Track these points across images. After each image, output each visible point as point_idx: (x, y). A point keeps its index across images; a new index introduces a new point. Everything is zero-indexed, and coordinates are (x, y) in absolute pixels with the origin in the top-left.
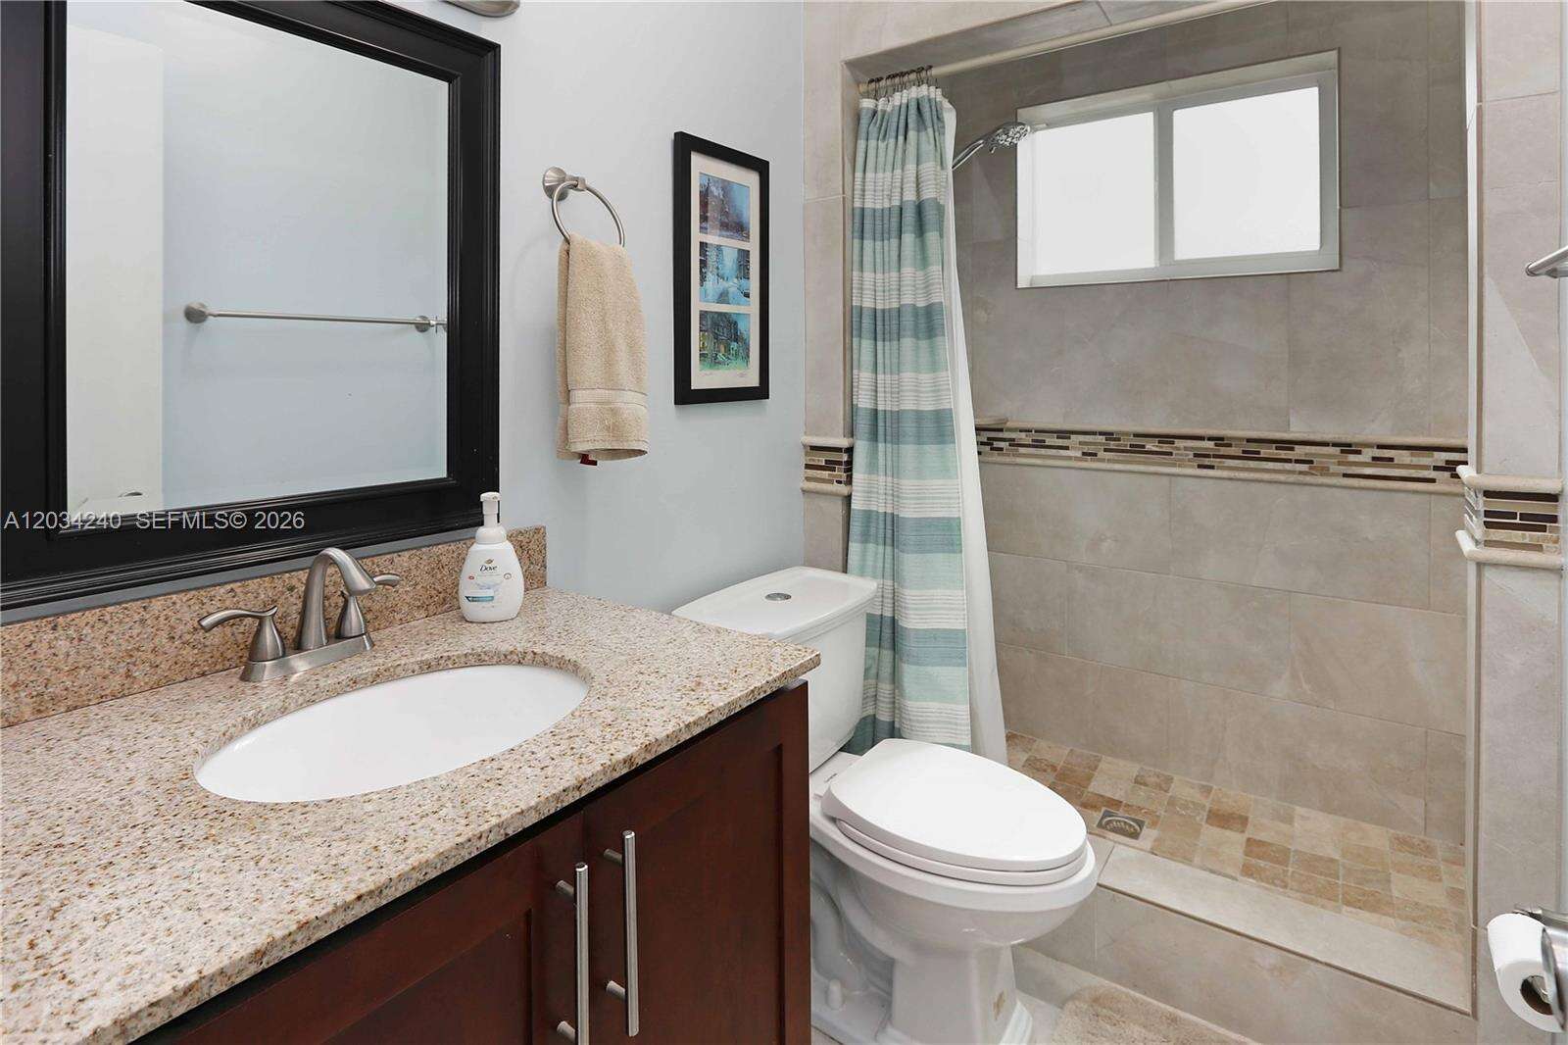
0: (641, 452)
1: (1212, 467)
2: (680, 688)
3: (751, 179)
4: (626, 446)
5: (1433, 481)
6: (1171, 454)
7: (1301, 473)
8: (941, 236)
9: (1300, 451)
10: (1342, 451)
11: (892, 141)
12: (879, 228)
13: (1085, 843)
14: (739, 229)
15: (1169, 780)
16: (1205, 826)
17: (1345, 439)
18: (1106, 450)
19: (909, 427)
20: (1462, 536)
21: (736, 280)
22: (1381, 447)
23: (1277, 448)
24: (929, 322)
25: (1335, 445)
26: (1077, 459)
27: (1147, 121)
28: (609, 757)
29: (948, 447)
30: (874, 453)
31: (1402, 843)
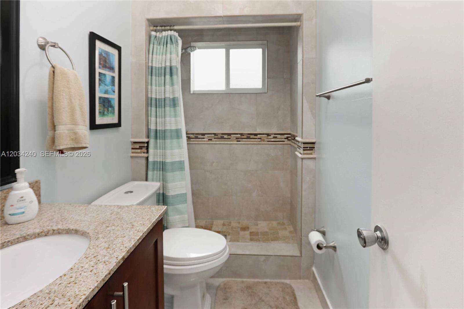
0: (86, 148)
1: (240, 141)
2: (126, 228)
3: (115, 52)
4: (80, 146)
5: (284, 141)
6: (230, 138)
7: (259, 141)
8: (177, 77)
9: (259, 136)
10: (267, 136)
11: (162, 46)
12: (157, 73)
13: (226, 245)
14: (112, 69)
15: (230, 223)
16: (240, 232)
17: (268, 133)
18: (214, 138)
19: (168, 134)
20: (297, 153)
21: (110, 86)
22: (275, 134)
23: (254, 136)
24: (174, 102)
25: (266, 134)
26: (207, 141)
27: (223, 51)
28: (116, 259)
29: (180, 140)
30: (156, 143)
31: (279, 224)
